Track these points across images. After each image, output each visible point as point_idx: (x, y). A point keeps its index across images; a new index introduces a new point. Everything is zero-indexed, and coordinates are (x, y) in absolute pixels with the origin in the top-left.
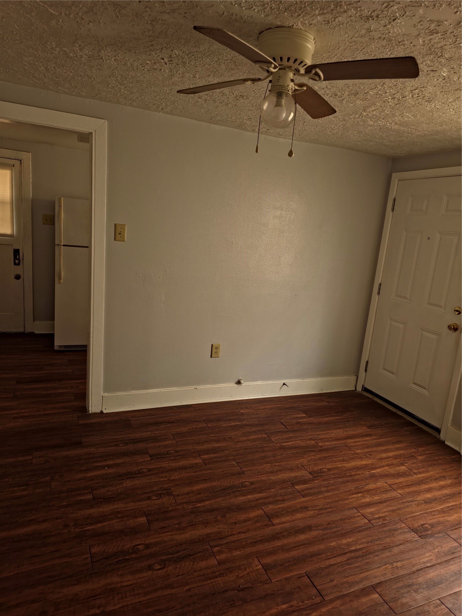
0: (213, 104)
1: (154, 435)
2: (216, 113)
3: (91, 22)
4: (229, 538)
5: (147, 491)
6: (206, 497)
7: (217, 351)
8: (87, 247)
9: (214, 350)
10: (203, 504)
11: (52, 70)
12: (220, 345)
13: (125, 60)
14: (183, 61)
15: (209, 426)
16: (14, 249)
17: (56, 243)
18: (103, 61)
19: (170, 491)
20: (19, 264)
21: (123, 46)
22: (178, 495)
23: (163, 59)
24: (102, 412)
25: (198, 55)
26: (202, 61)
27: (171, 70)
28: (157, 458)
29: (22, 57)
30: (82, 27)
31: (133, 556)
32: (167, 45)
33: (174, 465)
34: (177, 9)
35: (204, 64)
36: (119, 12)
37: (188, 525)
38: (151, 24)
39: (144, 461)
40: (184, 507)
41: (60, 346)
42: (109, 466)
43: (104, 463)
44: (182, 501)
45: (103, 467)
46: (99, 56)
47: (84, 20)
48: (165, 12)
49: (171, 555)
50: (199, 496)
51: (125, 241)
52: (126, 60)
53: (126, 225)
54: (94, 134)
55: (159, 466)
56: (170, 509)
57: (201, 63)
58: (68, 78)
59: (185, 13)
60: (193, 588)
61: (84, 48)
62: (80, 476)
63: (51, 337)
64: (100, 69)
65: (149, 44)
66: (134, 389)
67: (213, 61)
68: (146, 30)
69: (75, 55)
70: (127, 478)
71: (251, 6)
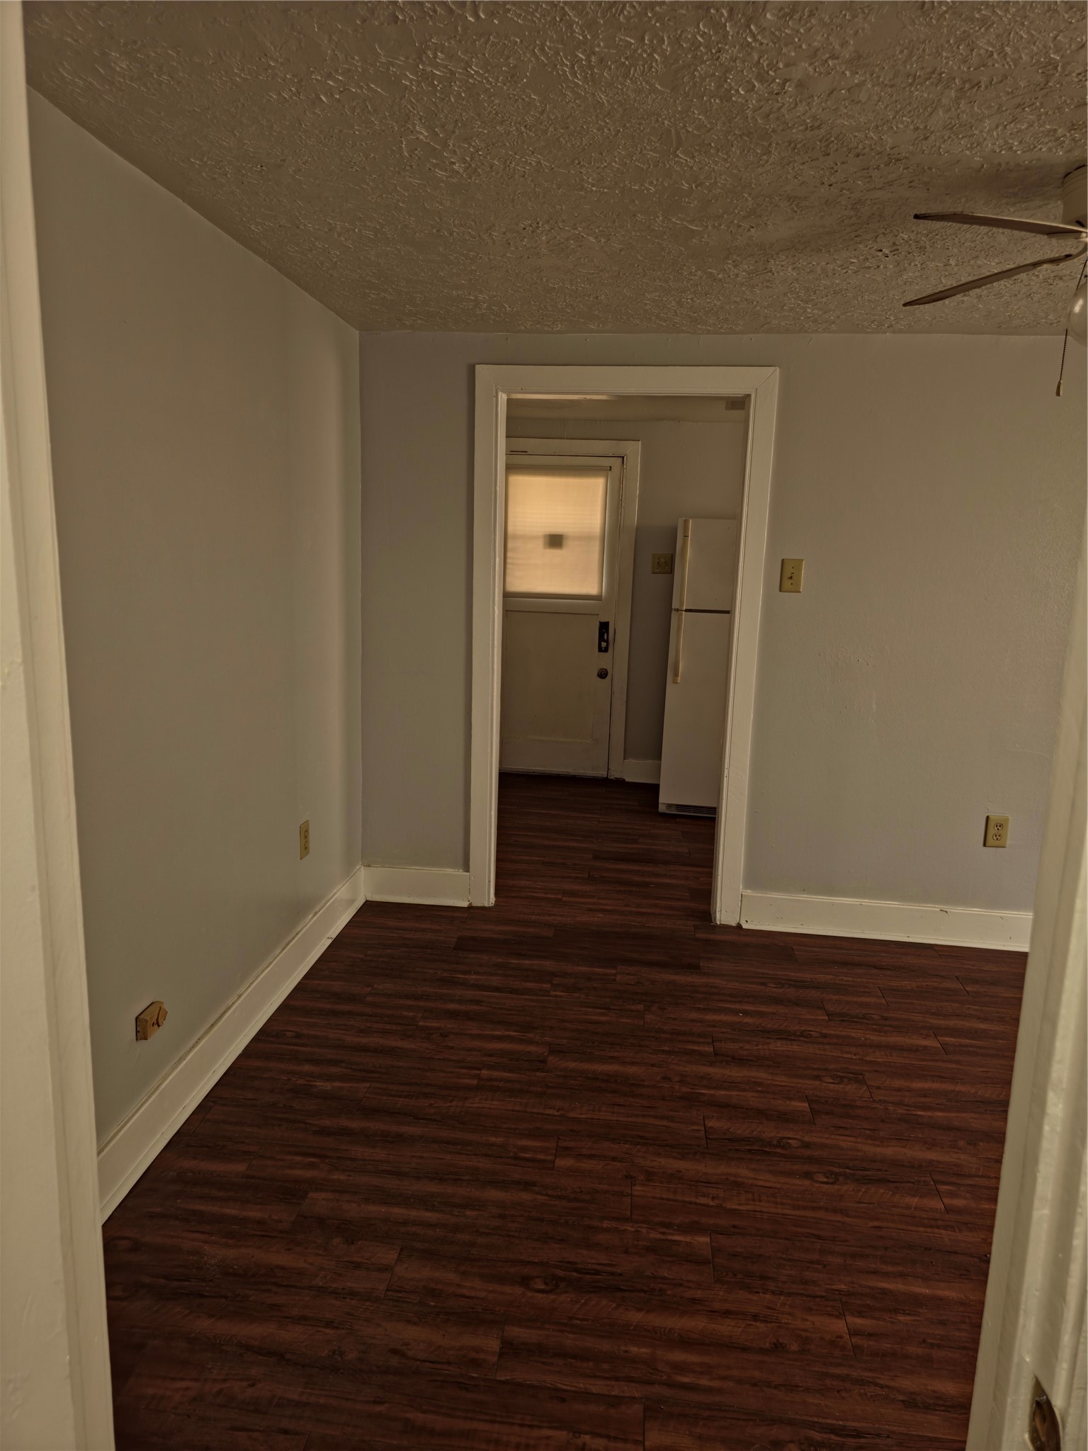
0: (997, 300)
1: (839, 982)
2: (1009, 315)
3: (753, 227)
4: (977, 1179)
5: (815, 1066)
6: (937, 1104)
7: (1000, 832)
8: (728, 612)
9: (992, 831)
10: (929, 1114)
11: (687, 303)
12: (1007, 820)
13: (810, 265)
14: (918, 246)
15: (967, 989)
16: (600, 623)
17: (673, 607)
18: (773, 274)
19: (861, 1076)
20: (606, 650)
21: (806, 247)
22: (878, 1088)
23: (881, 251)
24: (739, 926)
25: (946, 232)
26: (957, 239)
27: (899, 264)
28: (843, 1021)
29: (644, 294)
30: (738, 236)
31: (779, 1150)
32: (886, 230)
33: (875, 1038)
34: (896, 180)
35: (962, 242)
36: (797, 205)
37: (892, 1137)
38: (852, 208)
39: (815, 1020)
40: (887, 1109)
41: (669, 806)
42: (746, 1013)
43: (738, 1006)
44: (886, 1099)
45: (736, 1012)
46: (766, 269)
47: (742, 228)
48: (875, 188)
49: (849, 1169)
50: (923, 1100)
51: (800, 592)
52: (814, 265)
53: (803, 560)
54: (753, 397)
55: (844, 1033)
56: (858, 1103)
57: (956, 242)
58: (713, 309)
59: (910, 182)
60: (886, 1228)
61: (742, 262)
62: (694, 1015)
63: (654, 789)
64: (767, 287)
65: (853, 235)
66: (804, 891)
67: (979, 235)
68: (844, 218)
69: (726, 276)
70: (779, 1039)
71: (1032, 146)
